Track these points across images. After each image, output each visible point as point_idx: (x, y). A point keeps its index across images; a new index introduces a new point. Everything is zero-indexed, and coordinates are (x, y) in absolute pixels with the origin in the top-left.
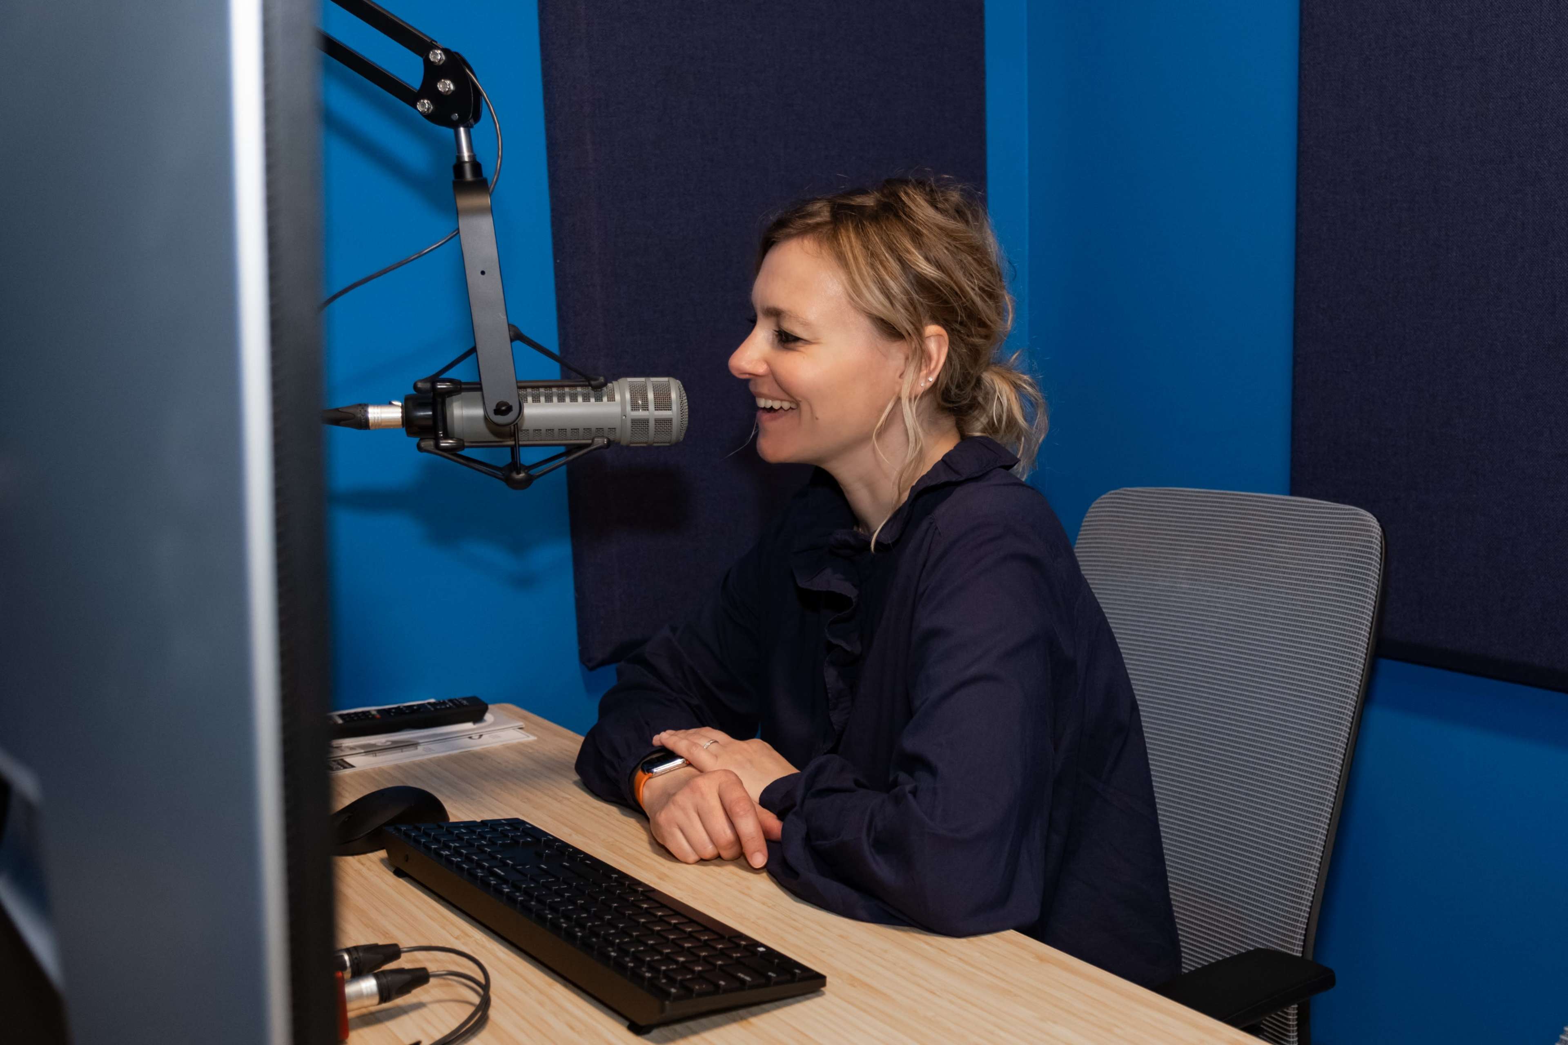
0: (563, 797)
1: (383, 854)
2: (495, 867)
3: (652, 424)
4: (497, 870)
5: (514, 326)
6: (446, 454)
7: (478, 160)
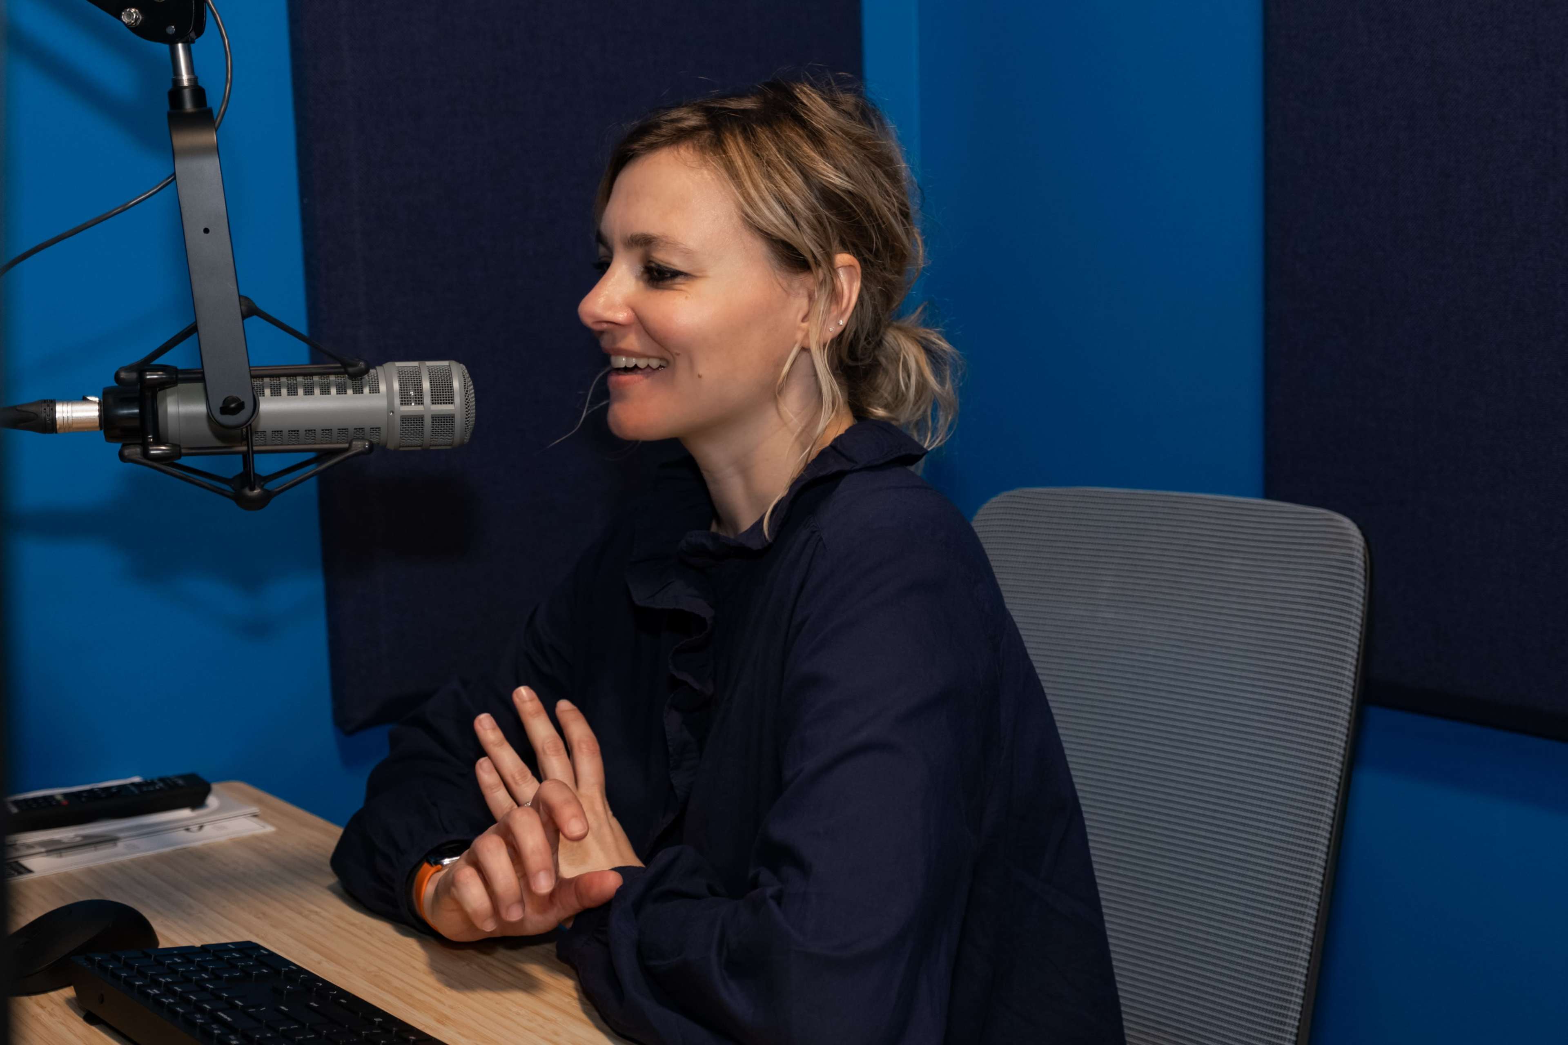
0: (311, 911)
1: (69, 992)
2: (220, 1011)
3: (428, 421)
4: (222, 1015)
5: (247, 298)
6: (155, 464)
7: (200, 84)
